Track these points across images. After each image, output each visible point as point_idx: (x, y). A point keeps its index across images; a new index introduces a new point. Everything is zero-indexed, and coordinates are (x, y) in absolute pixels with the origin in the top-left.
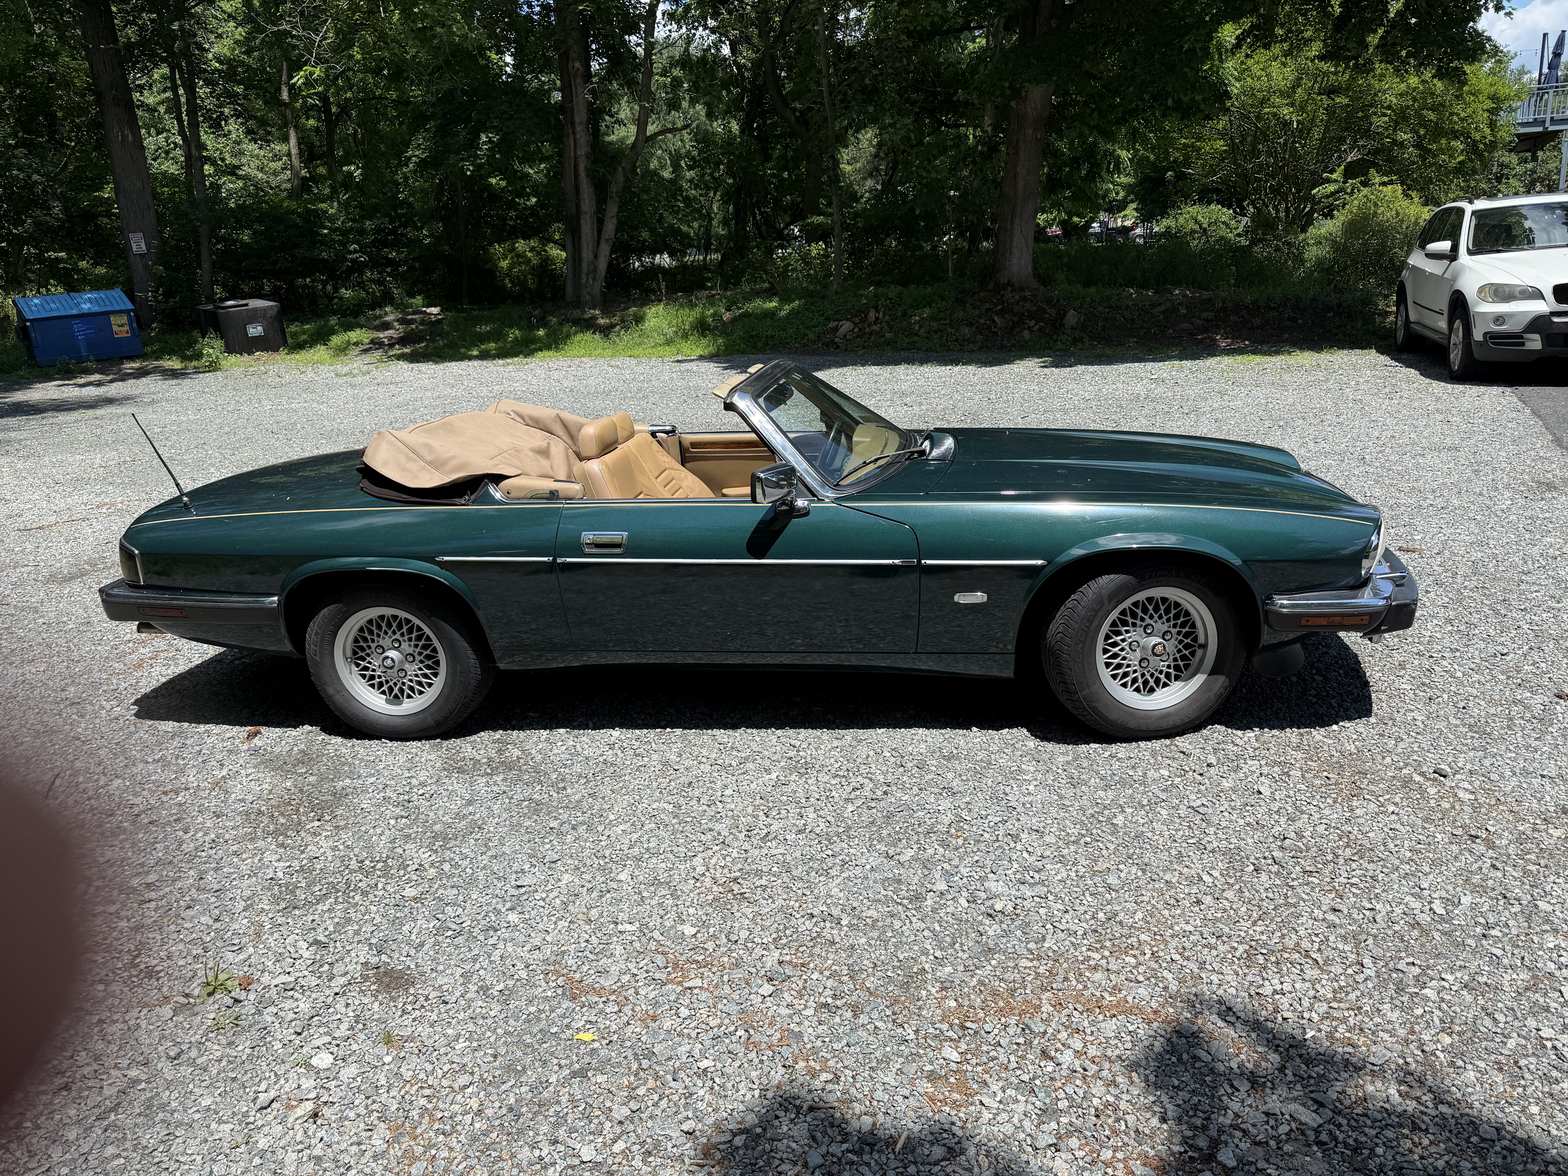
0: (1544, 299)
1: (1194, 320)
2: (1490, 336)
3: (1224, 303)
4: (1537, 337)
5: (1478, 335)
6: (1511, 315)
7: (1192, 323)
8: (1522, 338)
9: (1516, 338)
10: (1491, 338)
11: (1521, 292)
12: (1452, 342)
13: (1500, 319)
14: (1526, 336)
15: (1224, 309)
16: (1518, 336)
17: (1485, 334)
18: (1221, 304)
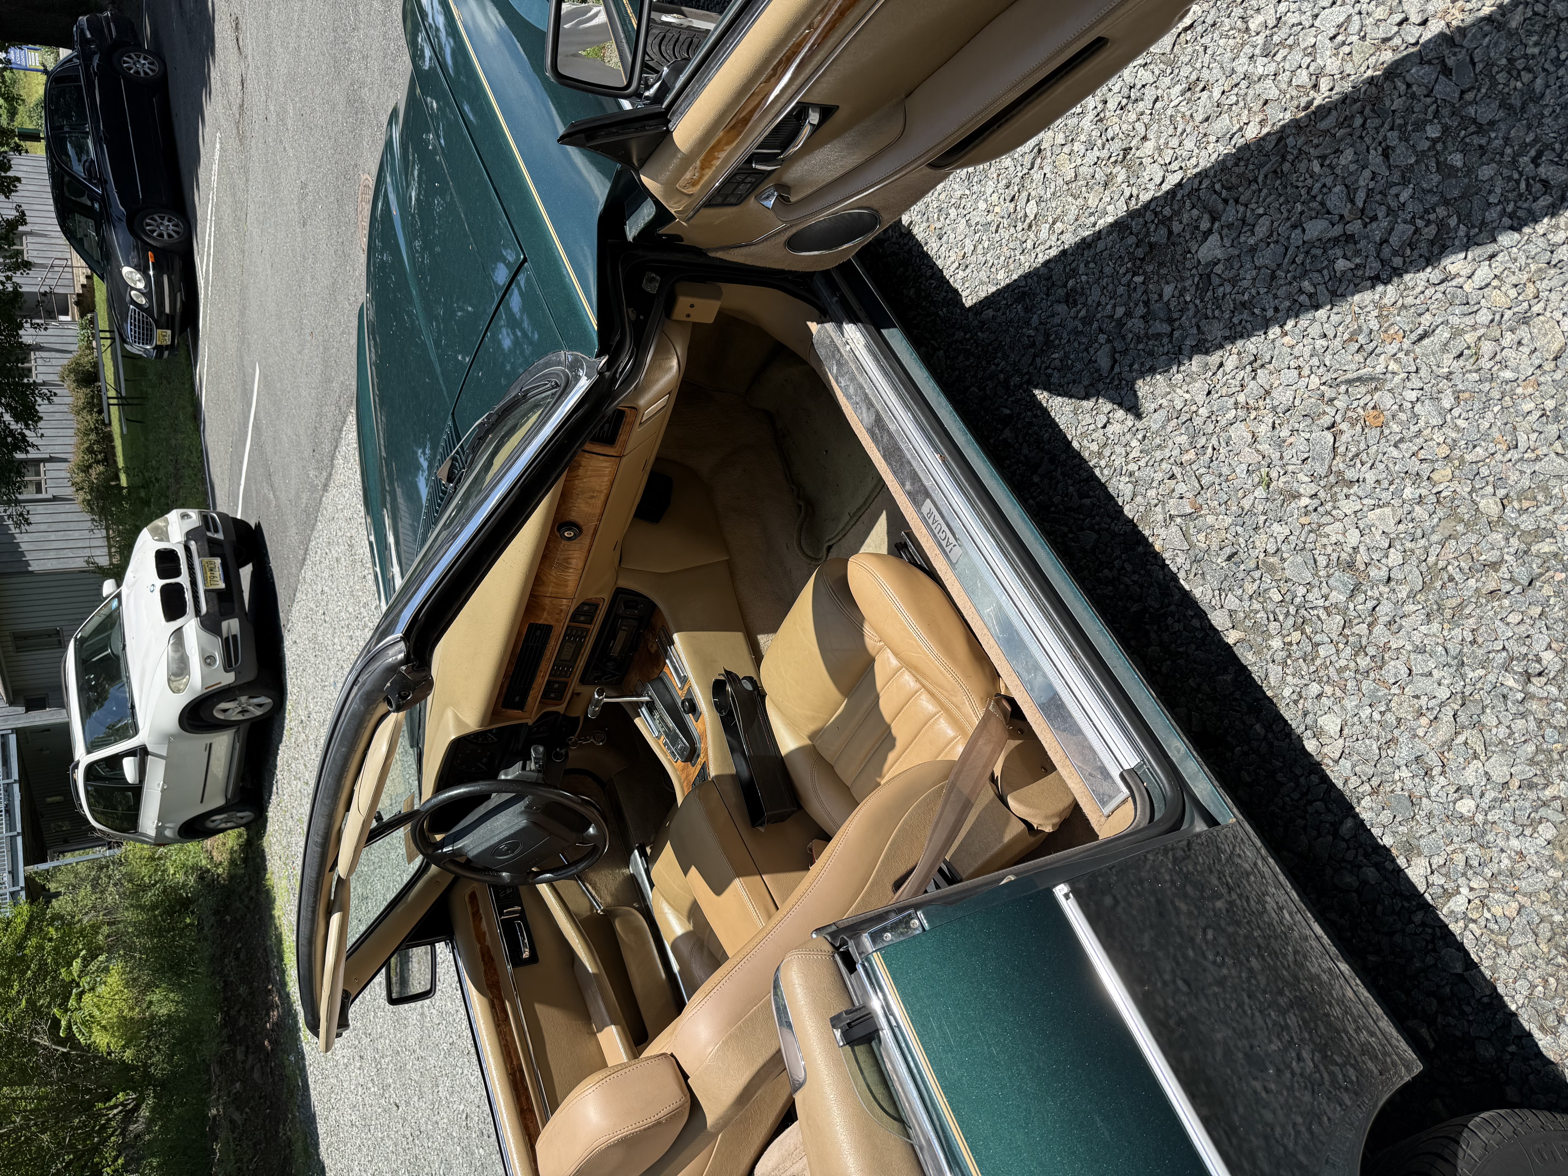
0: (181, 628)
1: (248, 1066)
2: (228, 666)
3: (223, 1042)
4: (225, 624)
5: (229, 678)
6: (202, 651)
7: (253, 1068)
8: (227, 639)
9: (228, 645)
10: (230, 665)
11: (176, 651)
12: (240, 717)
13: (208, 660)
14: (225, 635)
15: (230, 1039)
16: (226, 642)
17: (226, 671)
18: (226, 1045)
